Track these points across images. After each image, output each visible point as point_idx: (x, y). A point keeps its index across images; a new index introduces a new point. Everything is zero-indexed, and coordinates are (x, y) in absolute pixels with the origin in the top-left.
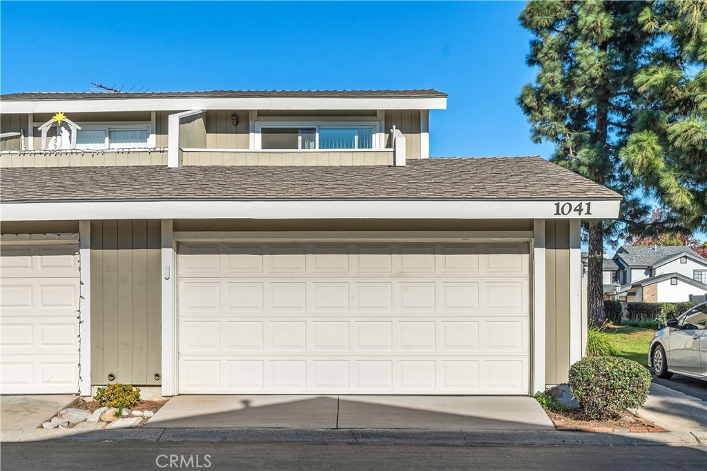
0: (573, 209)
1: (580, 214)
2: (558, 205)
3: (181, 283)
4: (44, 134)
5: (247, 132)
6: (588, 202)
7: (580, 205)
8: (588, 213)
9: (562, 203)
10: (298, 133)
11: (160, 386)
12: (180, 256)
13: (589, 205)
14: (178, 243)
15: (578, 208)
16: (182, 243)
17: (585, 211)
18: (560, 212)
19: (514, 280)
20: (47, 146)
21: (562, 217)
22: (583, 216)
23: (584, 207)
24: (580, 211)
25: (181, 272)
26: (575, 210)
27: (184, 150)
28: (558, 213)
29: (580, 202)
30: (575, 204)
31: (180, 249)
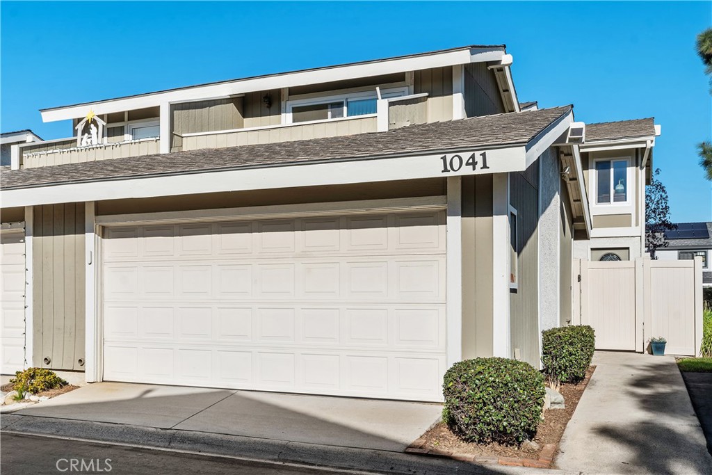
0: (464, 162)
1: (474, 169)
2: (444, 159)
3: (106, 268)
4: (79, 133)
5: (279, 113)
6: (483, 152)
7: (473, 156)
8: (485, 166)
9: (449, 157)
10: (327, 108)
11: (84, 372)
12: (106, 241)
13: (484, 155)
14: (104, 228)
15: (471, 161)
16: (107, 227)
17: (480, 164)
18: (449, 168)
19: (429, 257)
20: (81, 144)
21: (452, 174)
22: (479, 171)
23: (479, 159)
24: (474, 164)
25: (106, 257)
26: (468, 164)
27: (183, 135)
28: (446, 170)
29: (472, 153)
30: (466, 156)
31: (105, 233)
